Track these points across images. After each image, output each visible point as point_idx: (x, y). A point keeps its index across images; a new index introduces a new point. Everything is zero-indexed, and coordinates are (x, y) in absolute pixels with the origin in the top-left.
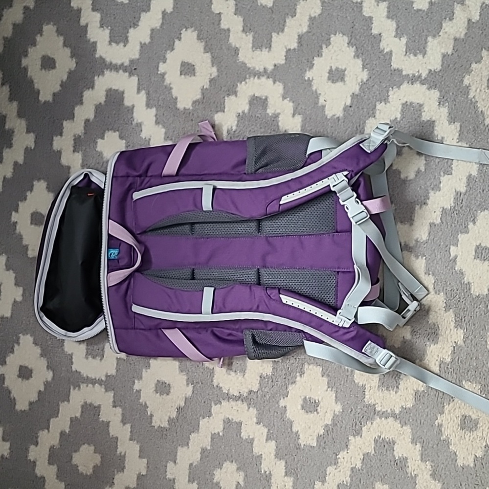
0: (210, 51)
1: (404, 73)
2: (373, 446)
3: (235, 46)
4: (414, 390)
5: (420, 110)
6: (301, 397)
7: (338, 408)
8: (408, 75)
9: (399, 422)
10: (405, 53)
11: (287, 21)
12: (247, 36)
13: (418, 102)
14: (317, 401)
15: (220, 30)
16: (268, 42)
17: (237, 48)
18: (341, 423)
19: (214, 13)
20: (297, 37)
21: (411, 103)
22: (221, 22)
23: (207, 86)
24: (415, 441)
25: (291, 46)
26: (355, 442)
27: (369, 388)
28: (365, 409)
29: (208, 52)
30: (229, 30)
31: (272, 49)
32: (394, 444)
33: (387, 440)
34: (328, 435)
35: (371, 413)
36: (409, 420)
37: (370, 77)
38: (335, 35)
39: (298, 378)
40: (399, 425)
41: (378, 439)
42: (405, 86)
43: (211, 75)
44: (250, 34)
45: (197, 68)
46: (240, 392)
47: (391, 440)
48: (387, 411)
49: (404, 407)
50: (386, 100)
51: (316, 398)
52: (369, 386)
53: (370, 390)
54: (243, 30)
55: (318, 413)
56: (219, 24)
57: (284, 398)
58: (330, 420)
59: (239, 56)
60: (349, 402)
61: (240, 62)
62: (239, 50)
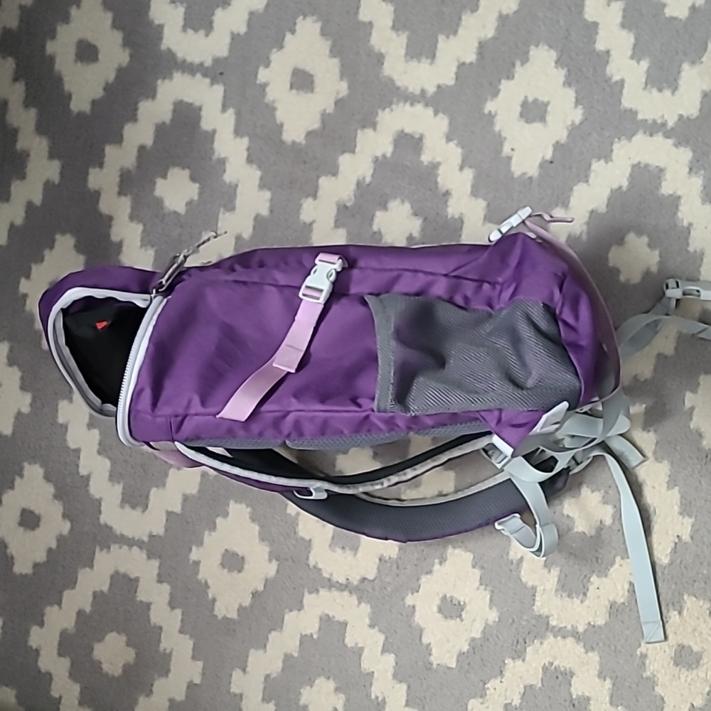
0: (340, 56)
1: (640, 117)
2: (540, 676)
3: (379, 50)
4: (609, 601)
5: (659, 178)
6: (438, 594)
7: (493, 616)
8: (646, 120)
9: (582, 645)
10: (643, 86)
11: (463, 17)
12: (399, 36)
13: (657, 164)
14: (462, 603)
15: (357, 22)
16: (431, 49)
17: (381, 54)
18: (497, 639)
20: (476, 44)
21: (647, 166)
22: (360, 10)
23: (330, 110)
24: (603, 674)
25: (466, 58)
26: (514, 667)
27: (542, 592)
28: (534, 622)
29: (336, 57)
30: (370, 23)
31: (436, 60)
32: (572, 677)
33: (563, 669)
34: (474, 653)
35: (542, 627)
36: (598, 644)
37: (586, 119)
38: (537, 46)
39: (437, 567)
40: (583, 650)
41: (549, 667)
42: (639, 138)
43: (338, 93)
44: (404, 33)
45: (317, 81)
46: (347, 579)
47: (568, 670)
48: (566, 627)
49: (592, 623)
50: (607, 157)
51: (462, 599)
52: (542, 588)
53: (544, 593)
54: (394, 27)
55: (462, 620)
56: (357, 13)
57: (412, 594)
58: (480, 631)
59: (384, 67)
60: (510, 609)
61: (385, 76)
62: (384, 58)
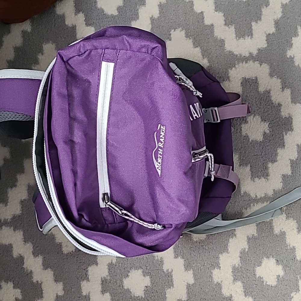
0: (200, 46)
3: (220, 38)
11: (263, 10)
12: (229, 28)
15: (205, 26)
16: (249, 31)
17: (222, 39)
19: (197, 13)
20: (273, 23)
22: (205, 19)
25: (270, 31)
29: (197, 47)
30: (212, 25)
31: (253, 36)
44: (232, 26)
54: (225, 24)
56: (203, 21)
59: (225, 46)
61: (227, 51)
62: (224, 41)
